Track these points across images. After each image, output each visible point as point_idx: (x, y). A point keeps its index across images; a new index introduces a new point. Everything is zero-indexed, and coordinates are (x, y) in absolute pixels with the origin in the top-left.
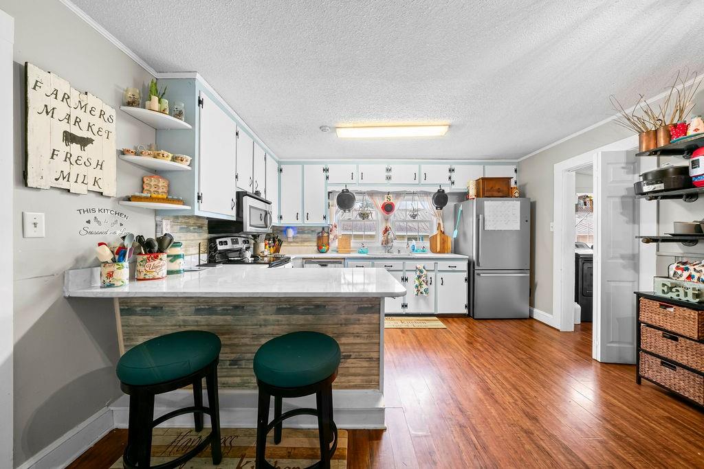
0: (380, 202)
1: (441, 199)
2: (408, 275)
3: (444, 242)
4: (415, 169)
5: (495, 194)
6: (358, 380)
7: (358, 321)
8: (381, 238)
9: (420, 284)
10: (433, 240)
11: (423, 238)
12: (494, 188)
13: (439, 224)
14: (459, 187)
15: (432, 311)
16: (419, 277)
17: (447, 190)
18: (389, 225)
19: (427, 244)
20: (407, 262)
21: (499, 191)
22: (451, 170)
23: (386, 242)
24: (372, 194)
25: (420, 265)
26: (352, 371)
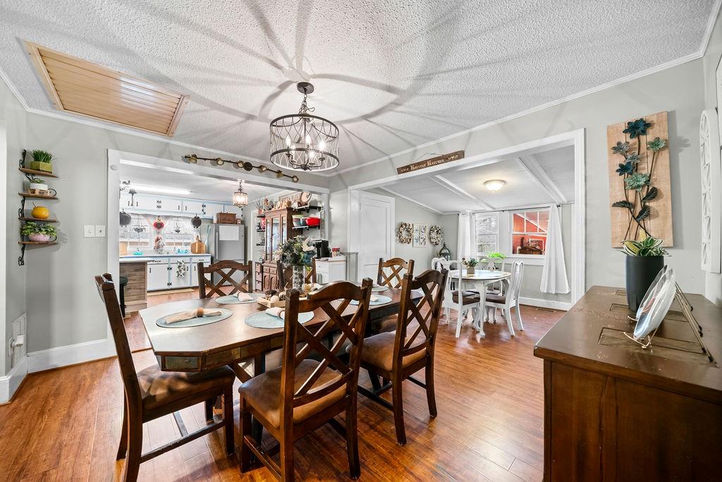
0: (153, 221)
1: (197, 222)
2: (172, 266)
3: (200, 247)
4: (179, 203)
5: (227, 222)
6: (135, 297)
7: (135, 275)
8: (154, 244)
9: (180, 271)
10: (194, 245)
11: (187, 244)
12: (227, 219)
13: (198, 236)
14: (208, 216)
15: (189, 285)
16: (179, 267)
17: (201, 217)
18: (160, 236)
19: (189, 248)
20: (171, 258)
21: (229, 220)
22: (204, 206)
23: (158, 247)
24: (146, 216)
25: (180, 260)
26: (132, 294)
